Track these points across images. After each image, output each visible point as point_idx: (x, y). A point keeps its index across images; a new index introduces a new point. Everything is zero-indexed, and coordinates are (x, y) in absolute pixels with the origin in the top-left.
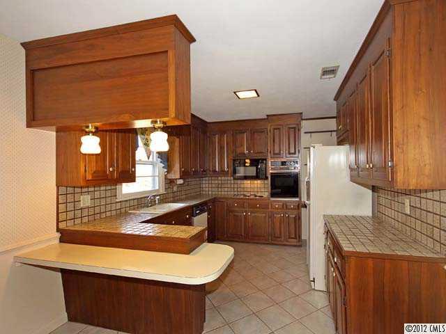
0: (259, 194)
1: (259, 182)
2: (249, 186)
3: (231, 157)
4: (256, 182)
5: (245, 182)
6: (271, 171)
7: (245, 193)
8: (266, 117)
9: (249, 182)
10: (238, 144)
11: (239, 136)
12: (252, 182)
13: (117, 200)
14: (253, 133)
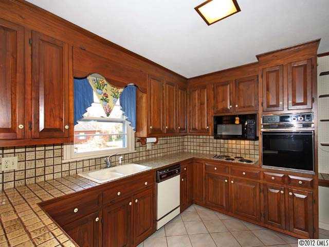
0: (247, 158)
1: (247, 142)
2: (234, 146)
3: (212, 113)
4: (242, 142)
5: (230, 141)
6: (262, 130)
7: (230, 155)
8: (256, 60)
9: (234, 141)
10: (220, 98)
11: (220, 89)
12: (238, 141)
13: (63, 162)
14: (237, 83)
